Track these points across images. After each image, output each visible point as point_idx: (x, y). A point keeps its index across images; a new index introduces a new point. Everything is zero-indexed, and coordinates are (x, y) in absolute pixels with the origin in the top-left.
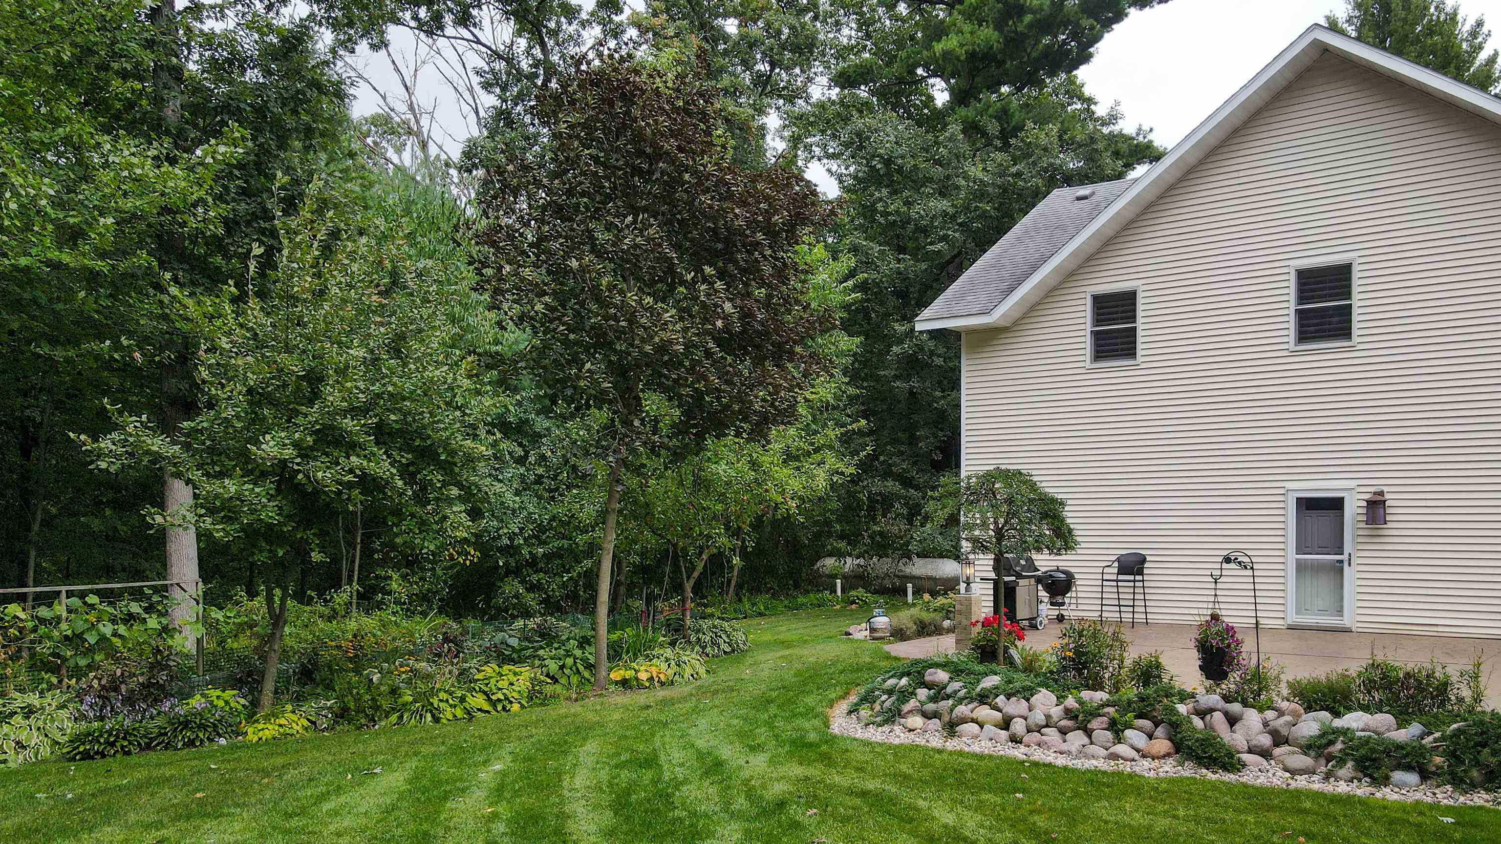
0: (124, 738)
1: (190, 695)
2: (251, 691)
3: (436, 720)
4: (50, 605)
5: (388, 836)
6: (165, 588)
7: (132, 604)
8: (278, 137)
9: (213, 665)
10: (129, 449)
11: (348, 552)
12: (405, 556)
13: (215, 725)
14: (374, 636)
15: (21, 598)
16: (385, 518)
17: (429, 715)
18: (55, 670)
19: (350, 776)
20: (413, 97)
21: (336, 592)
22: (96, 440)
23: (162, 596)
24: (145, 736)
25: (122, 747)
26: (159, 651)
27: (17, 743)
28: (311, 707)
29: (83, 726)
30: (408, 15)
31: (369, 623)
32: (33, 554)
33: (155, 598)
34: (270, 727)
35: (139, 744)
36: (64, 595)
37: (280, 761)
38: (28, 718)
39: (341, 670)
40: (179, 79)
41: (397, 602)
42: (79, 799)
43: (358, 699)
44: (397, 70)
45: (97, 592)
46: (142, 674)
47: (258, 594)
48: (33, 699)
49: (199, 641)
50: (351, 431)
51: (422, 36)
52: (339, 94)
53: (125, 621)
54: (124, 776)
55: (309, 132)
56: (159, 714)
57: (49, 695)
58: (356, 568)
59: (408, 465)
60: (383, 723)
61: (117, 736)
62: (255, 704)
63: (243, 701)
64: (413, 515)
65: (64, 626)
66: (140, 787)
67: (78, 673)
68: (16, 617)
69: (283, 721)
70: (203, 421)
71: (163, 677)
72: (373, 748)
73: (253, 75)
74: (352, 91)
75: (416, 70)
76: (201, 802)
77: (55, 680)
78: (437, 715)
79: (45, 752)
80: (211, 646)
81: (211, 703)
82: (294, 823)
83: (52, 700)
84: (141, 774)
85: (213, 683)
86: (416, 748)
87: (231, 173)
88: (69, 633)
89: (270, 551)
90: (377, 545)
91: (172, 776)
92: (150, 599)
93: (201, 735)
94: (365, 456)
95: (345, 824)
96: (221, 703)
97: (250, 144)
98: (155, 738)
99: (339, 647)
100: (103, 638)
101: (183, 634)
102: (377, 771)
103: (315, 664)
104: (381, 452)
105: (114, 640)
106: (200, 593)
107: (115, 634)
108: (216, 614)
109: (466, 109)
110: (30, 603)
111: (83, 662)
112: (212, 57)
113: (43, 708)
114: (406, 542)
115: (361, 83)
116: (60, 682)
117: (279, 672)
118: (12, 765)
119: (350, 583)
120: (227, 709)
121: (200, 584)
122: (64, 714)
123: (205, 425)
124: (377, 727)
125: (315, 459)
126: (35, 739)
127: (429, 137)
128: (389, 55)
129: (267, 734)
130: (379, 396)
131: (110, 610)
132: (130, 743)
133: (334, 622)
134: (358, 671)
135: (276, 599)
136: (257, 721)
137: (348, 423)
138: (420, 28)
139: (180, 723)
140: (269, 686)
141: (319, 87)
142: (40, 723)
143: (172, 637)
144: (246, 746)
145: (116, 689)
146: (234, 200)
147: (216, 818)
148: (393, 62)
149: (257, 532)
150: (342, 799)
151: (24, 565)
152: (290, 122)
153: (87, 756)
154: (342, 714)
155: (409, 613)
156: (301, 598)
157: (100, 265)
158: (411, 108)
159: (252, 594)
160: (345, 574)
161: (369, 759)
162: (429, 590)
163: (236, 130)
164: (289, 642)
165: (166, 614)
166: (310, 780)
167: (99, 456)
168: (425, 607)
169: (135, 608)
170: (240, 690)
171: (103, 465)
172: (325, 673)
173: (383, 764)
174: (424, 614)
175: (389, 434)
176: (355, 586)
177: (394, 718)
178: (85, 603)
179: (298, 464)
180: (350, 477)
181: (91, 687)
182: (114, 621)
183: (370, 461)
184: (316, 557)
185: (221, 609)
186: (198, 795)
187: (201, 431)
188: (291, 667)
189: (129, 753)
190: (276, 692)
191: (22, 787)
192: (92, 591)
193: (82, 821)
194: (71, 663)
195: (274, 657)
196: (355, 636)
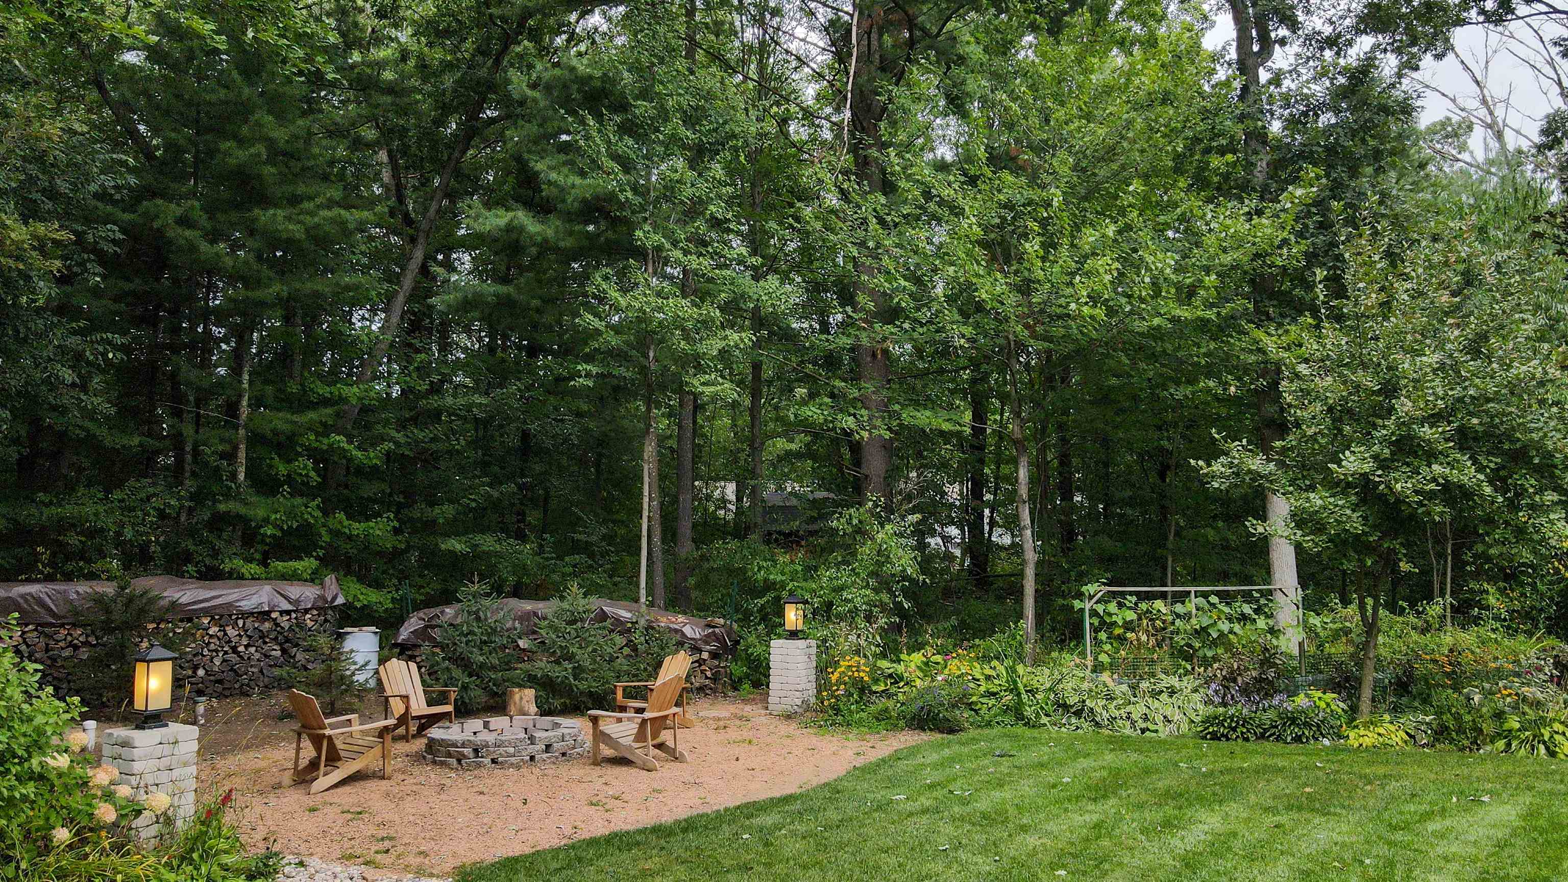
0: (1243, 725)
1: (1296, 694)
2: (1350, 697)
3: (1552, 754)
4: (1183, 603)
5: (1502, 874)
6: (1270, 592)
7: (1244, 605)
8: (1350, 168)
9: (1315, 668)
10: (1235, 469)
11: (1438, 563)
12: (1502, 569)
13: (1318, 726)
14: (1473, 652)
15: (1163, 596)
16: (1475, 527)
17: (1542, 747)
18: (1188, 658)
19: (1454, 799)
20: (1485, 91)
21: (1428, 603)
22: (1209, 465)
23: (1268, 600)
24: (1258, 726)
25: (1242, 733)
26: (1266, 649)
27: (1165, 717)
28: (1410, 720)
29: (1211, 710)
30: (1473, 13)
31: (1468, 638)
32: (1170, 559)
33: (1263, 601)
34: (1370, 735)
35: (1255, 733)
36: (1193, 594)
37: (1381, 770)
38: (1171, 697)
39: (1438, 685)
40: (1265, 143)
41: (1497, 618)
42: (1211, 773)
43: (1458, 717)
44: (1467, 68)
45: (1217, 594)
46: (1255, 669)
47: (1351, 603)
48: (1174, 681)
49: (1301, 645)
50: (1429, 440)
51: (1491, 26)
52: (1406, 109)
53: (1239, 620)
54: (1244, 760)
55: (1377, 155)
56: (1270, 706)
57: (1185, 679)
58: (1449, 580)
59: (1498, 470)
60: (1489, 748)
61: (1237, 722)
62: (1354, 710)
63: (1342, 705)
64: (1507, 523)
65: (1194, 621)
66: (1258, 771)
67: (1206, 663)
68: (1159, 611)
69: (1382, 731)
70: (1292, 439)
71: (1271, 674)
72: (1478, 774)
73: (1327, 119)
74: (1419, 103)
75: (1487, 62)
76: (1309, 796)
77: (1189, 667)
78: (1552, 748)
79: (1185, 728)
80: (1311, 649)
81: (1315, 702)
82: (1399, 836)
83: (1188, 683)
84: (1258, 760)
85: (1315, 684)
86: (1530, 781)
87: (1309, 211)
88: (1198, 627)
89: (1359, 560)
90: (1468, 557)
91: (1284, 768)
92: (1257, 601)
93: (1306, 733)
94: (1448, 464)
95: (1453, 849)
96: (1323, 705)
97: (1324, 181)
98: (1268, 730)
99: (1435, 661)
100: (1222, 634)
101: (1287, 636)
102: (1486, 799)
103: (1410, 676)
104: (1465, 458)
105: (1231, 636)
106: (1300, 599)
107: (1231, 631)
108: (1315, 620)
109: (1546, 83)
110: (1169, 600)
111: (1210, 654)
112: (1291, 114)
113: (1181, 690)
114: (1501, 554)
115: (1428, 92)
116: (1193, 669)
117: (1376, 681)
118: (1162, 735)
119: (1442, 594)
120: (1328, 710)
121: (1299, 590)
122: (1196, 697)
123: (1294, 443)
124: (1481, 751)
125: (1396, 469)
126: (1177, 716)
127: (1505, 125)
128: (1457, 56)
129: (1367, 741)
130: (1460, 400)
131: (1227, 610)
132: (1248, 731)
133: (1429, 635)
134: (1456, 688)
135: (1369, 607)
136: (1356, 727)
137: (1427, 431)
138: (1488, 20)
139: (1289, 719)
140: (1367, 693)
141: (1385, 110)
142: (1180, 703)
143: (1277, 638)
144: (1347, 750)
145: (1235, 681)
146: (1312, 235)
147: (1324, 815)
148: (1462, 62)
149: (1344, 542)
150: (1448, 822)
151: (1165, 568)
152: (1360, 151)
153: (1215, 737)
154: (1441, 733)
155: (1511, 631)
156: (1393, 608)
157: (1211, 314)
158: (1484, 102)
159: (1346, 602)
160: (1436, 586)
161: (1475, 785)
162: (1533, 608)
163: (1311, 172)
164: (1383, 652)
165: (1271, 616)
166: (1413, 795)
167: (1213, 477)
168: (1529, 626)
169: (1247, 609)
170: (1339, 694)
171: (1216, 485)
172: (1421, 685)
173: (1491, 793)
174: (1530, 634)
175: (1475, 439)
176: (1449, 599)
177: (1501, 744)
178: (1208, 602)
179: (1379, 476)
180: (1432, 486)
181: (1215, 676)
182: (1230, 620)
183: (1453, 468)
184: (1404, 566)
185: (1318, 614)
186: (1308, 790)
187: (1292, 449)
188: (1386, 677)
189: (1247, 740)
190: (1373, 700)
191: (1170, 754)
192: (1213, 592)
193: (1214, 794)
194: (1200, 653)
195: (1370, 664)
196: (1451, 651)
